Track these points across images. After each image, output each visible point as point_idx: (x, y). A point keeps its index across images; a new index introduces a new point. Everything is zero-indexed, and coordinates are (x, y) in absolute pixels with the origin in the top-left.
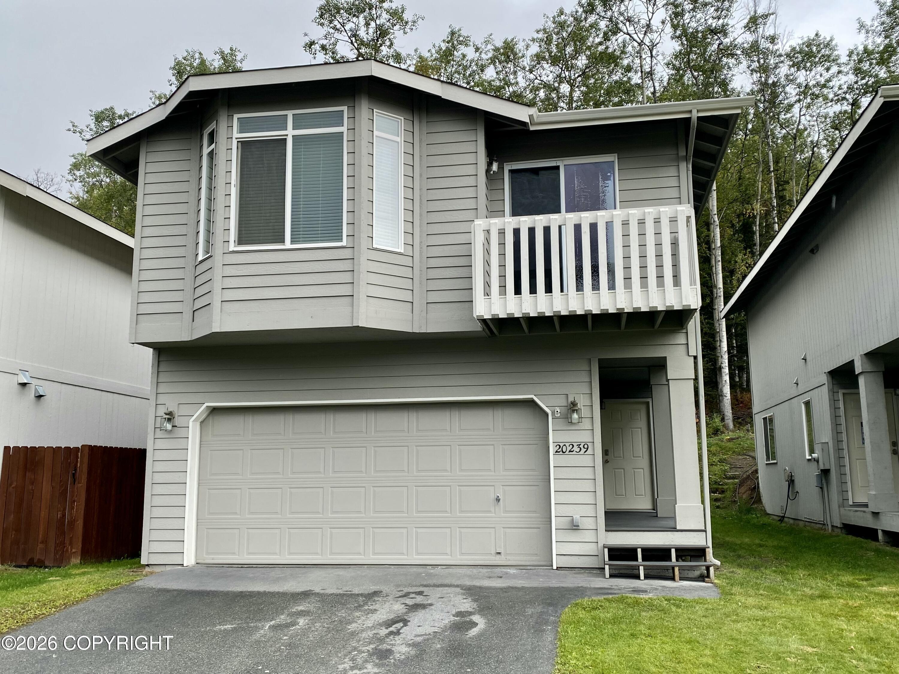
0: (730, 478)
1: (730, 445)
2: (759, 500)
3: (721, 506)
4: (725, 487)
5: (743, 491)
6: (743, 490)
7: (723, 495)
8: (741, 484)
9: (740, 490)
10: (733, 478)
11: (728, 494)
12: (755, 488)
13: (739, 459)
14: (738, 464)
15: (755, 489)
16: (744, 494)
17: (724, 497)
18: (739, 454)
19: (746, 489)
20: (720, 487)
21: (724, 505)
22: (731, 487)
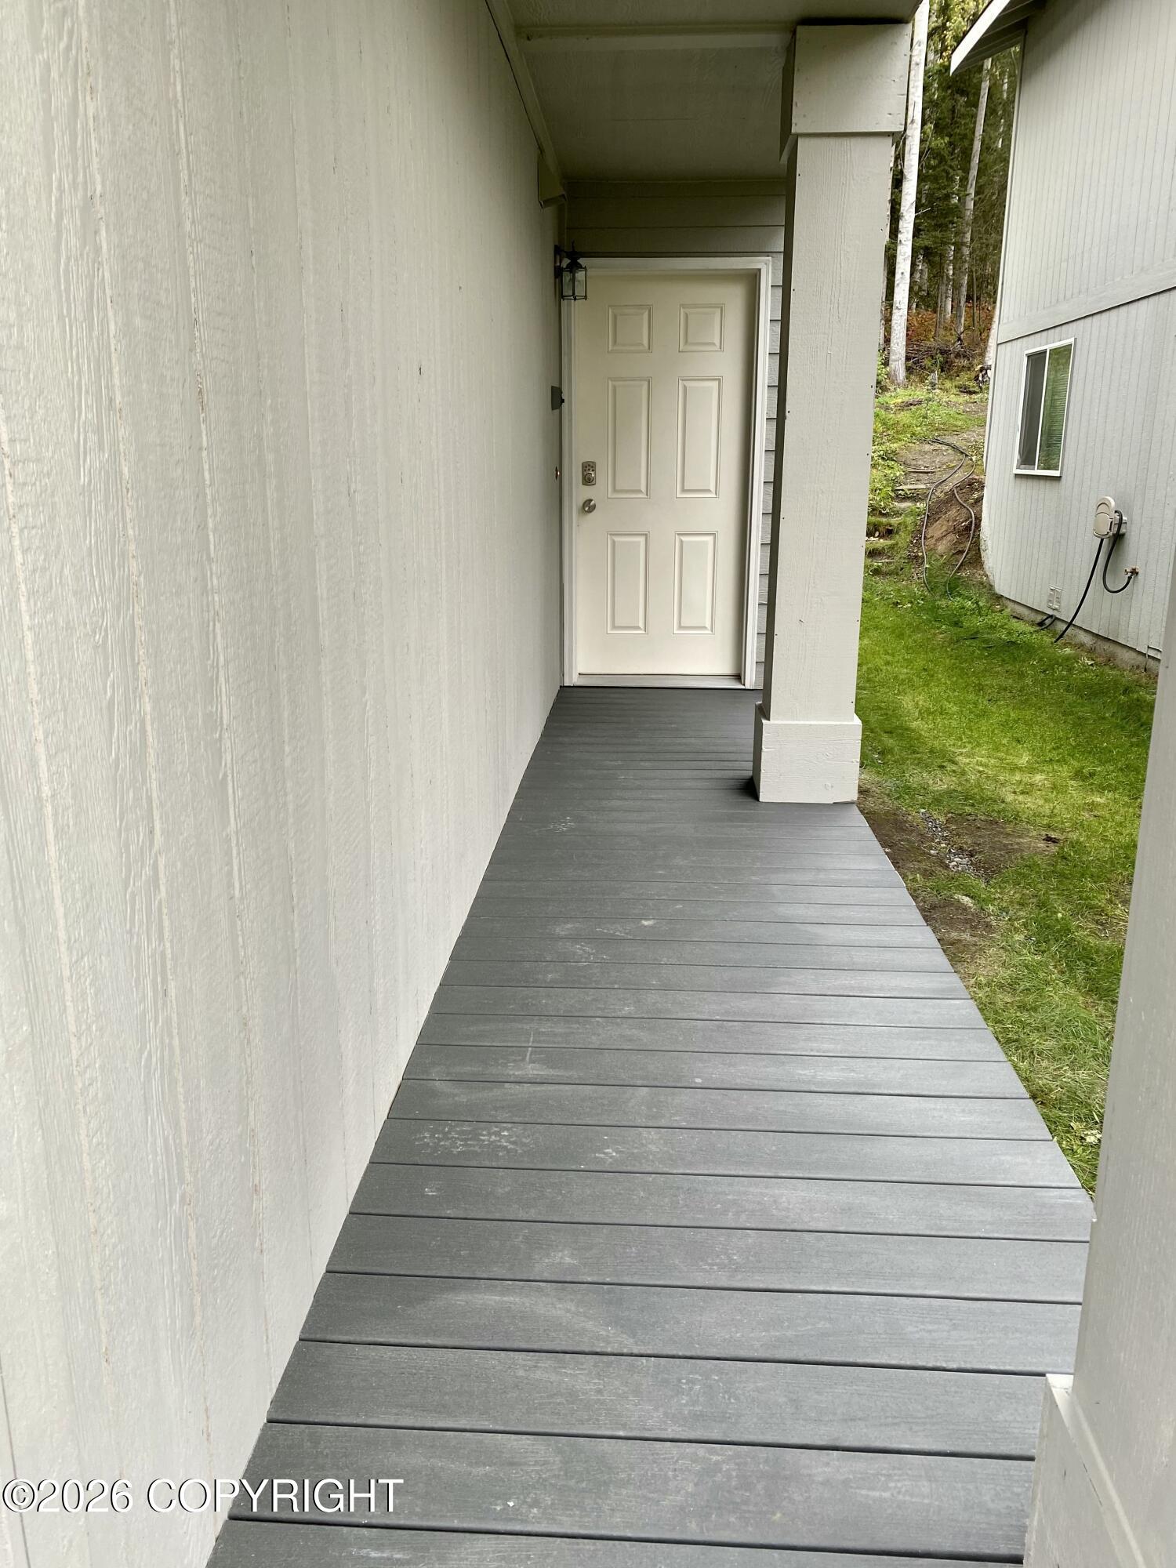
0: (905, 498)
1: (904, 417)
2: (975, 559)
3: (884, 569)
4: (894, 521)
5: (938, 534)
6: (937, 529)
7: (889, 542)
8: (932, 516)
9: (930, 530)
10: (914, 497)
11: (902, 539)
12: (968, 528)
13: (926, 453)
14: (922, 463)
15: (970, 530)
16: (940, 541)
17: (892, 547)
18: (924, 440)
19: (944, 528)
20: (884, 520)
21: (892, 567)
22: (909, 520)
